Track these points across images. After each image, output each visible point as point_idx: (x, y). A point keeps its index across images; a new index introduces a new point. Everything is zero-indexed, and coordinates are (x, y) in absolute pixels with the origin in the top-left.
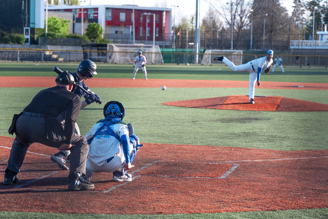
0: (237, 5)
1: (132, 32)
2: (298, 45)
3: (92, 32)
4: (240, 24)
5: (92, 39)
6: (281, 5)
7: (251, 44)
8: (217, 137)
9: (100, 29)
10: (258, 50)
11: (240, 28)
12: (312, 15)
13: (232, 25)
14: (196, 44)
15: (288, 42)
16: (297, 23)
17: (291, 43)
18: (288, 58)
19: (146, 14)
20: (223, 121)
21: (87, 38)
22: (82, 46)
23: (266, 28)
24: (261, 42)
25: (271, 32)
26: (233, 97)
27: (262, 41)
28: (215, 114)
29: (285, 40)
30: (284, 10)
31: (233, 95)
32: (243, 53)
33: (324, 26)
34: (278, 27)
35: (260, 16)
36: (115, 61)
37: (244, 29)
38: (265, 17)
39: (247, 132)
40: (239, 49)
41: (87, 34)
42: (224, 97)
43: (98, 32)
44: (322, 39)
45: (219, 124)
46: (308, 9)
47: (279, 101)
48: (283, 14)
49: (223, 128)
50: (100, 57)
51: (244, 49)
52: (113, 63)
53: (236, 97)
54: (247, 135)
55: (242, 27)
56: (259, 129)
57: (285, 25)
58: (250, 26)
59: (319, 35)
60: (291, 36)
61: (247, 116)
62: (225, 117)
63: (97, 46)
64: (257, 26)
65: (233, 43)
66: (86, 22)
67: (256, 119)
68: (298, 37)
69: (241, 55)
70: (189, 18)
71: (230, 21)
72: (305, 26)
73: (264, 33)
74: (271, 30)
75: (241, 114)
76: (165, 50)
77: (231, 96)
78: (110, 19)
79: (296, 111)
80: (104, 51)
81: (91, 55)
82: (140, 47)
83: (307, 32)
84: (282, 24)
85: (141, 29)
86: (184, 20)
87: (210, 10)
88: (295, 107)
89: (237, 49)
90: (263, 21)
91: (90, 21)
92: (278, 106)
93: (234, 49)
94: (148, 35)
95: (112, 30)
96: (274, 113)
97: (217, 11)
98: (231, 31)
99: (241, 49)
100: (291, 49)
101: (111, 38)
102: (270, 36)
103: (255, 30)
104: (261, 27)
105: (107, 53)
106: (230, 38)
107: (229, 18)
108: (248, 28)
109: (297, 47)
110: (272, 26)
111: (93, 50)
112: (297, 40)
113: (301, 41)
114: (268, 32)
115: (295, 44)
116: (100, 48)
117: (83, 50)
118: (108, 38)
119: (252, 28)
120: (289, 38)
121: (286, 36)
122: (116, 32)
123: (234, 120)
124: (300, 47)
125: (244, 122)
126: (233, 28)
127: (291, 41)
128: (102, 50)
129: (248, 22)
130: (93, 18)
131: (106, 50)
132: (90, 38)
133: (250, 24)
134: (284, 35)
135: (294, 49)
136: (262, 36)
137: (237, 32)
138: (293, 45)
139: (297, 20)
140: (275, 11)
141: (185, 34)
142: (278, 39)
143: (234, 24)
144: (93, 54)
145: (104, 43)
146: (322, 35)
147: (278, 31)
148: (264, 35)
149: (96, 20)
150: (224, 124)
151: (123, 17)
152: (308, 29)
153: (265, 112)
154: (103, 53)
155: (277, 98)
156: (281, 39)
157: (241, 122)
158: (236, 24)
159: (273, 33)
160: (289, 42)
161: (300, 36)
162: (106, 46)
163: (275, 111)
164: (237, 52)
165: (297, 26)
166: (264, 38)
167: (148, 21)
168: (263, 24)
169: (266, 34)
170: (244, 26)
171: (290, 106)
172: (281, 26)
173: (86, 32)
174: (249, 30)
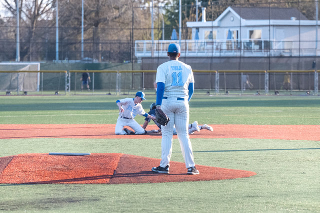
2: (150, 50)
4: (33, 10)
7: (57, 49)
10: (73, 61)
11: (34, 17)
13: (16, 11)
15: (131, 44)
16: (147, 5)
17: (136, 47)
18: (131, 78)
23: (85, 18)
24: (77, 46)
25: (96, 25)
26: (23, 157)
27: (80, 42)
29: (124, 39)
31: (23, 153)
32: (42, 66)
34: (110, 14)
37: (43, 20)
40: (33, 61)
42: (5, 158)
44: (197, 38)
47: (117, 162)
51: (42, 59)
53: (30, 157)
55: (38, 15)
57: (123, 10)
58: (54, 12)
59: (190, 28)
60: (136, 33)
62: (7, 199)
64: (67, 13)
65: (21, 48)
67: (71, 201)
68: (150, 35)
69: (37, 72)
72: (164, 12)
73: (83, 26)
74: (96, 21)
75: (39, 190)
77: (19, 157)
83: (168, 23)
84: (117, 8)
89: (29, 60)
90: (79, 2)
92: (115, 173)
93: (22, 60)
96: (106, 187)
98: (15, 23)
99: (37, 60)
100: (136, 59)
102: (95, 33)
103: (64, 20)
104: (77, 16)
106: (13, 37)
108: (51, 17)
109: (149, 55)
110: (97, 13)
112: (149, 39)
113: (156, 42)
114: (91, 25)
115: (145, 47)
119: (57, 18)
120: (132, 36)
121: (127, 33)
123: (26, 204)
124: (156, 55)
125: (47, 208)
126: (20, 18)
127: (136, 42)
129: (50, 6)
133: (53, 9)
134: (122, 29)
135: (143, 58)
136: (79, 33)
137: (28, 27)
138: (140, 51)
142: (110, 38)
143: (21, 11)
146: (197, 28)
147: (110, 23)
148: (82, 30)
152: (170, 18)
155: (111, 157)
156: (116, 38)
157: (39, 207)
158: (24, 10)
159: (101, 26)
160: (133, 45)
161: (154, 32)
163: (110, 184)
164: (28, 65)
165: (147, 13)
166: (83, 37)
168: (80, 9)
169: (85, 30)
170: (42, 13)
172: (116, 13)
174: (53, 22)
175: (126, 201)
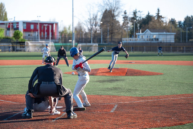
0: (93, 20)
1: (38, 35)
2: (126, 41)
3: (17, 35)
4: (95, 30)
5: (17, 39)
6: (117, 20)
7: (102, 40)
8: (100, 90)
9: (21, 33)
10: (106, 44)
11: (95, 32)
12: (133, 24)
14: (73, 41)
17: (122, 40)
19: (45, 25)
20: (100, 81)
21: (14, 39)
22: (12, 43)
23: (109, 32)
27: (107, 39)
28: (94, 78)
30: (118, 22)
33: (140, 30)
34: (115, 31)
35: (106, 25)
36: (30, 51)
38: (108, 26)
39: (115, 87)
41: (14, 37)
42: (97, 69)
43: (20, 35)
44: (139, 37)
45: (98, 83)
46: (131, 22)
47: (126, 70)
48: (117, 25)
49: (101, 86)
50: (22, 49)
52: (28, 51)
53: (103, 69)
54: (115, 89)
55: (97, 31)
56: (121, 85)
57: (119, 30)
59: (137, 35)
60: (123, 36)
61: (112, 79)
62: (100, 80)
63: (20, 43)
64: (104, 31)
66: (13, 30)
67: (117, 80)
68: (126, 37)
69: (97, 46)
70: (67, 27)
71: (90, 28)
72: (129, 30)
74: (112, 33)
75: (107, 77)
76: (56, 44)
77: (100, 69)
78: (25, 28)
79: (136, 75)
80: (24, 46)
81: (16, 48)
82: (43, 43)
83: (131, 34)
84: (117, 30)
85: (42, 33)
86: (65, 28)
87: (79, 23)
88: (135, 73)
90: (107, 28)
91: (15, 29)
92: (126, 73)
93: (93, 43)
94: (46, 36)
95: (27, 34)
96: (125, 77)
97: (82, 23)
101: (27, 38)
103: (103, 33)
104: (107, 32)
105: (25, 46)
106: (90, 37)
107: (89, 26)
108: (100, 32)
110: (112, 31)
111: (17, 45)
114: (110, 34)
116: (21, 44)
117: (12, 45)
118: (25, 38)
120: (121, 37)
122: (29, 35)
123: (106, 81)
124: (128, 42)
125: (111, 82)
127: (123, 38)
128: (22, 45)
130: (16, 28)
131: (25, 45)
132: (16, 39)
133: (100, 30)
135: (125, 43)
139: (125, 27)
140: (114, 23)
141: (66, 36)
144: (17, 47)
145: (23, 41)
146: (139, 35)
147: (115, 33)
148: (108, 35)
149: (18, 28)
150: (101, 84)
151: (32, 27)
152: (131, 32)
153: (120, 77)
154: (23, 46)
155: (125, 69)
156: (117, 37)
157: (109, 82)
162: (24, 42)
163: (125, 76)
164: (95, 44)
165: (125, 30)
166: (108, 37)
167: (46, 29)
168: (107, 30)
171: (132, 73)
173: (13, 35)
174: (100, 33)
175: (131, 80)
